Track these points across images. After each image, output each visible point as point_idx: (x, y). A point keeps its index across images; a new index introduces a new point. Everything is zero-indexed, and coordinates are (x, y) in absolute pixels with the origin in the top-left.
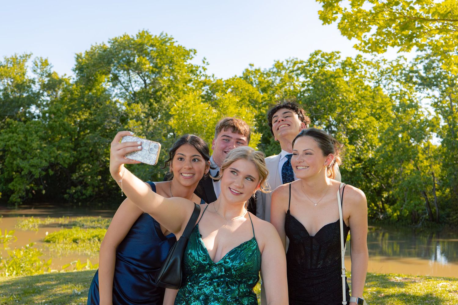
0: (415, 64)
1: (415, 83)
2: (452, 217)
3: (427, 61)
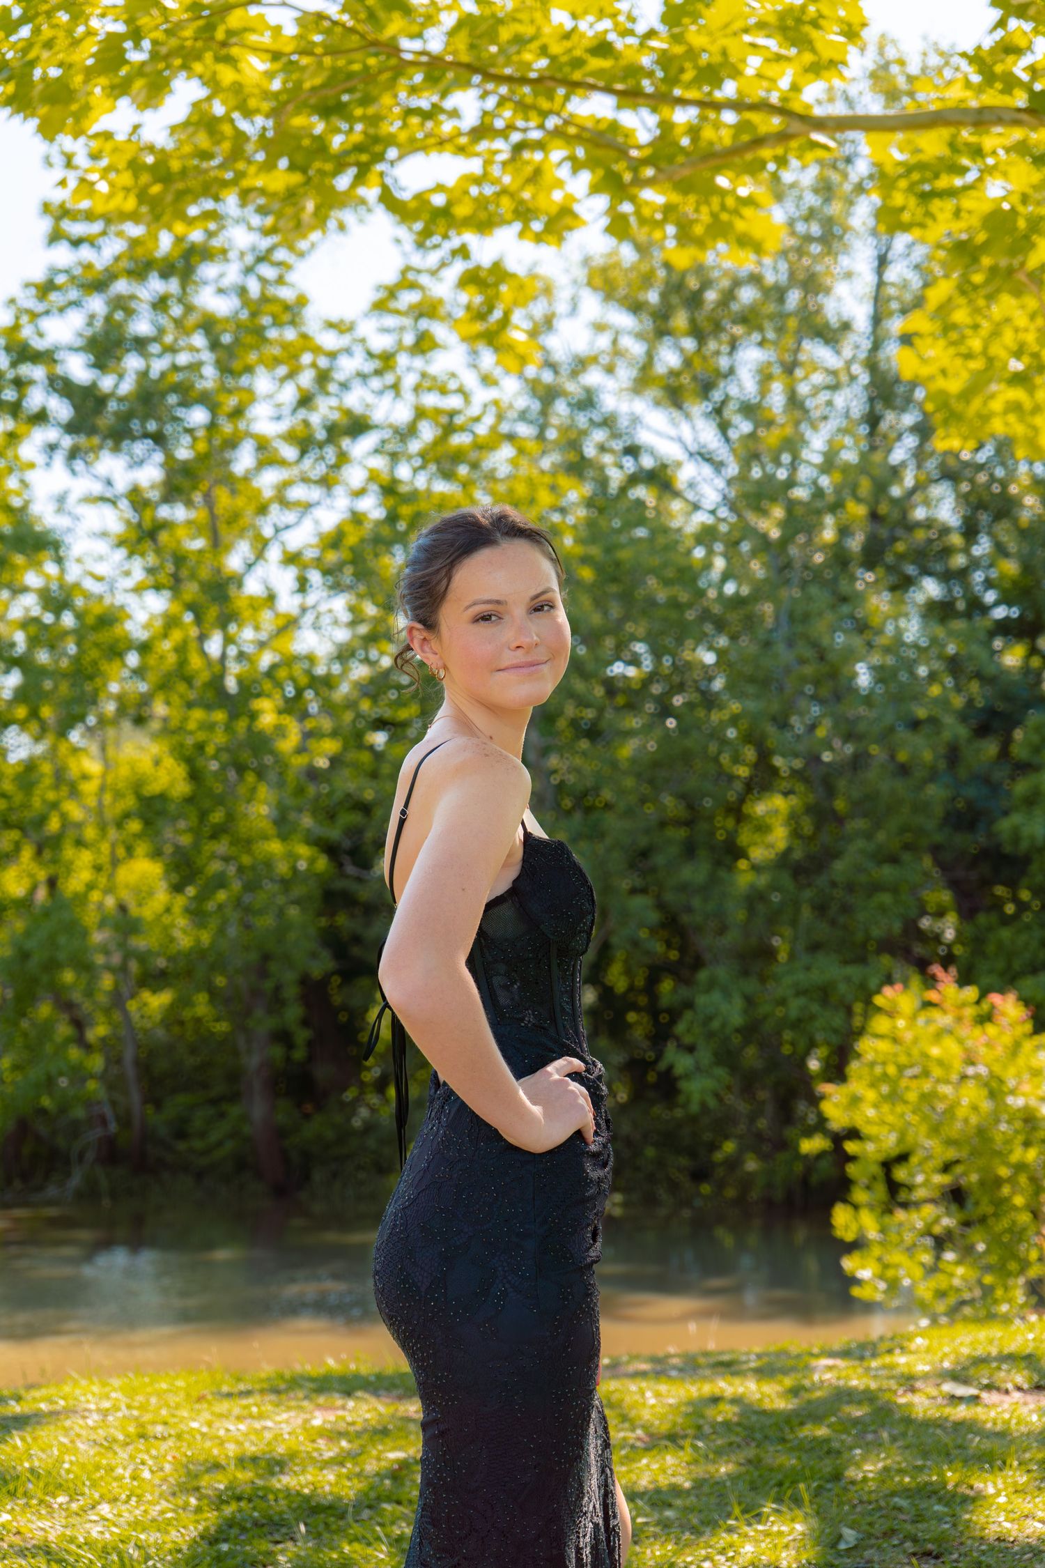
0: (34, 316)
1: (41, 417)
2: (202, 1135)
3: (97, 304)
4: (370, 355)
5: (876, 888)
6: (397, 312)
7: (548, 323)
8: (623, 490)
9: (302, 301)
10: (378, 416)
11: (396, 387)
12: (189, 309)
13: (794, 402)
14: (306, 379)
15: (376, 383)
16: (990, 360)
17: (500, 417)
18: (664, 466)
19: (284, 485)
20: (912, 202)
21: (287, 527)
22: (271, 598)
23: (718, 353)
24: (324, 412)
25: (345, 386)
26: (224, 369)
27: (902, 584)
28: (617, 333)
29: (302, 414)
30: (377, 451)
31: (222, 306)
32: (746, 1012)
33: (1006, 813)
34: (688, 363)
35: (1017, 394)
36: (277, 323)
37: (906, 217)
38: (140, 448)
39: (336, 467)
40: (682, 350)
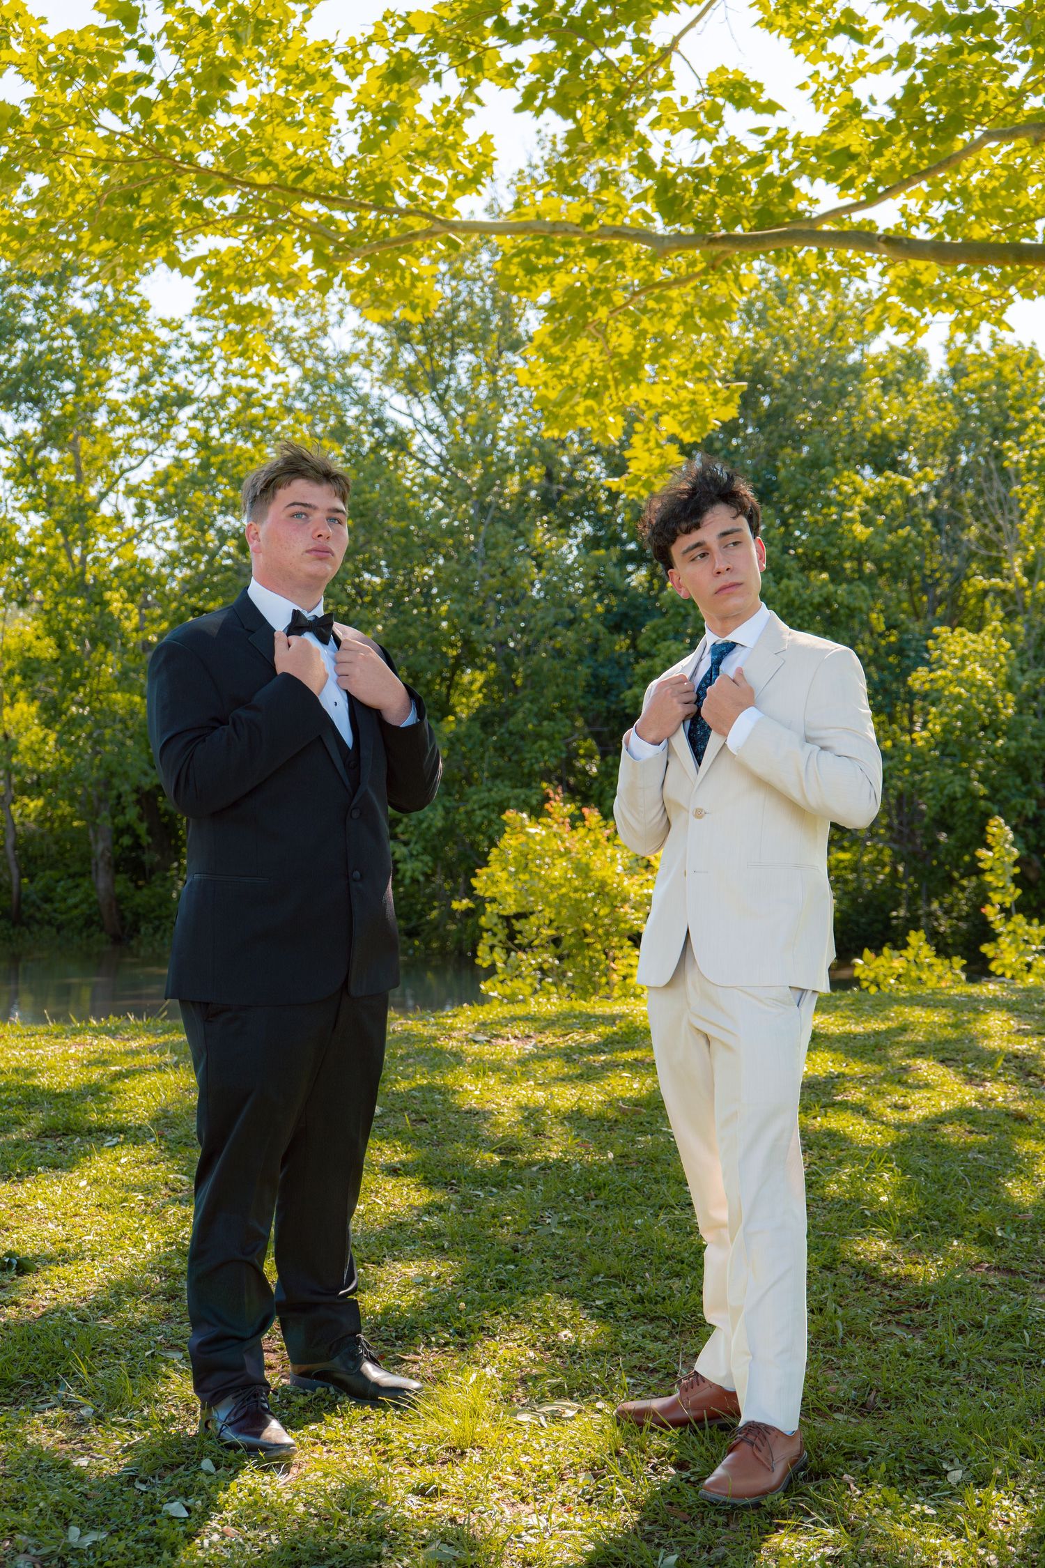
2: (63, 900)
4: (192, 346)
5: (538, 736)
6: (214, 318)
7: (323, 329)
8: (373, 450)
9: (145, 305)
10: (197, 393)
11: (210, 371)
12: (63, 308)
13: (495, 390)
14: (146, 362)
15: (196, 368)
16: (575, 379)
17: (287, 395)
18: (402, 433)
19: (130, 437)
20: (522, 273)
21: (132, 468)
22: (118, 518)
23: (441, 354)
24: (158, 387)
25: (174, 369)
26: (88, 354)
27: (565, 524)
28: (372, 339)
29: (144, 387)
30: (195, 417)
31: (87, 307)
32: (445, 819)
33: (630, 687)
34: (421, 362)
35: (590, 402)
36: (125, 322)
37: (517, 282)
38: (23, 407)
39: (169, 427)
40: (416, 353)
